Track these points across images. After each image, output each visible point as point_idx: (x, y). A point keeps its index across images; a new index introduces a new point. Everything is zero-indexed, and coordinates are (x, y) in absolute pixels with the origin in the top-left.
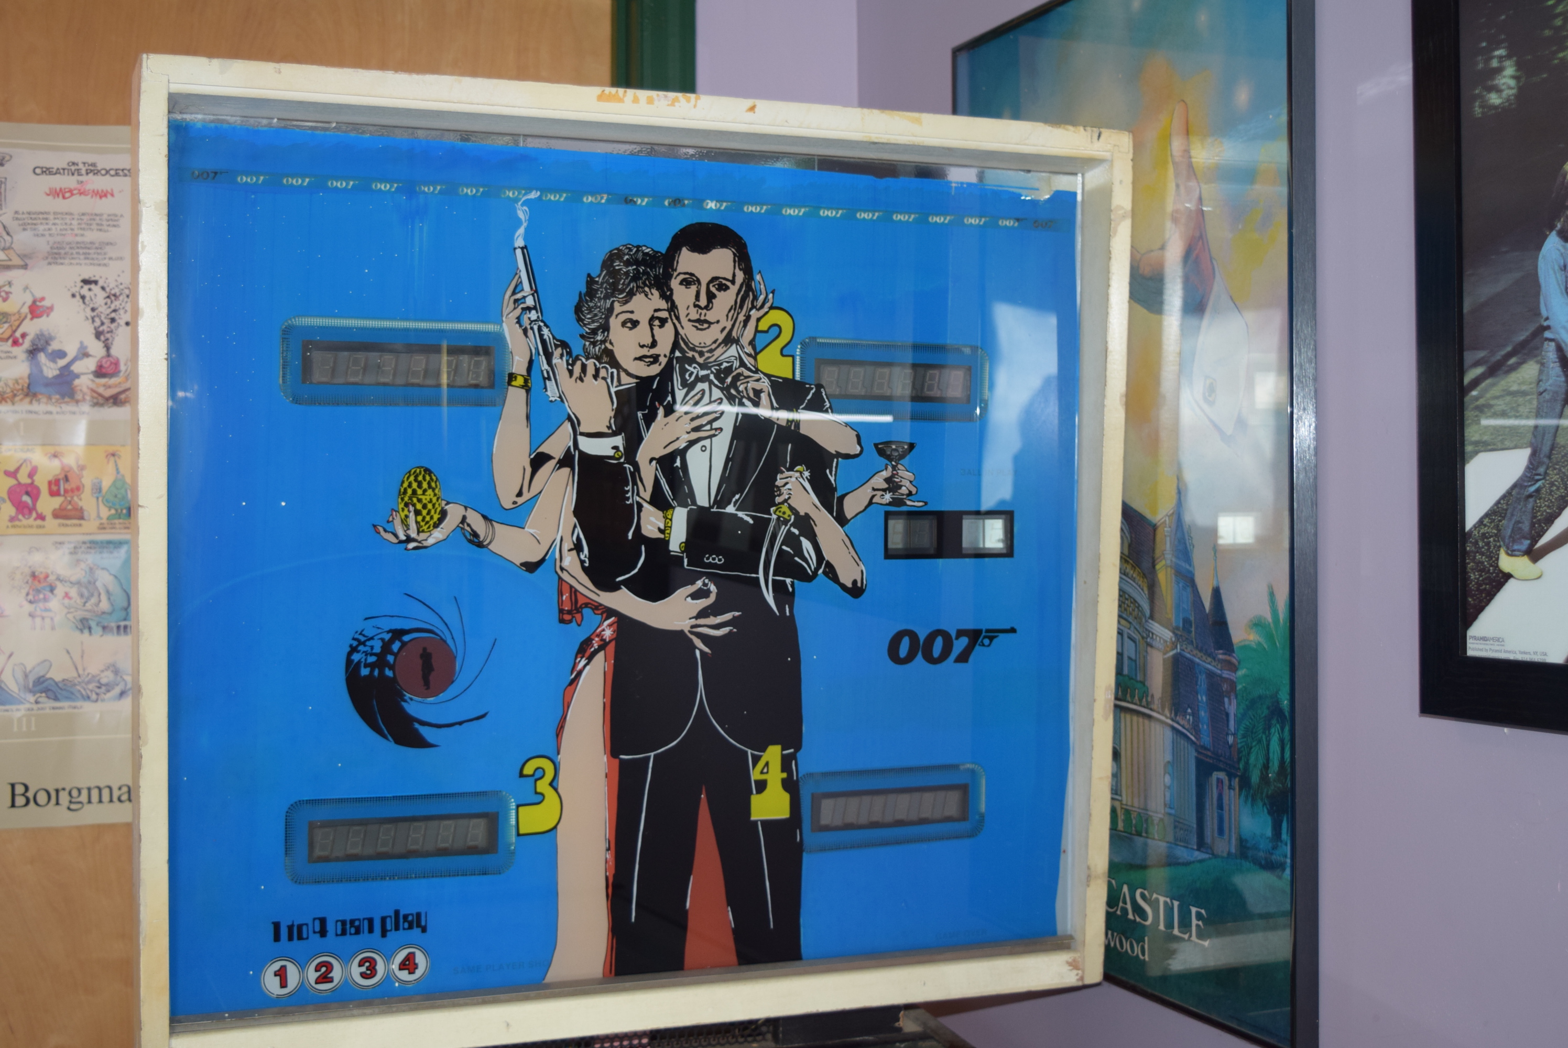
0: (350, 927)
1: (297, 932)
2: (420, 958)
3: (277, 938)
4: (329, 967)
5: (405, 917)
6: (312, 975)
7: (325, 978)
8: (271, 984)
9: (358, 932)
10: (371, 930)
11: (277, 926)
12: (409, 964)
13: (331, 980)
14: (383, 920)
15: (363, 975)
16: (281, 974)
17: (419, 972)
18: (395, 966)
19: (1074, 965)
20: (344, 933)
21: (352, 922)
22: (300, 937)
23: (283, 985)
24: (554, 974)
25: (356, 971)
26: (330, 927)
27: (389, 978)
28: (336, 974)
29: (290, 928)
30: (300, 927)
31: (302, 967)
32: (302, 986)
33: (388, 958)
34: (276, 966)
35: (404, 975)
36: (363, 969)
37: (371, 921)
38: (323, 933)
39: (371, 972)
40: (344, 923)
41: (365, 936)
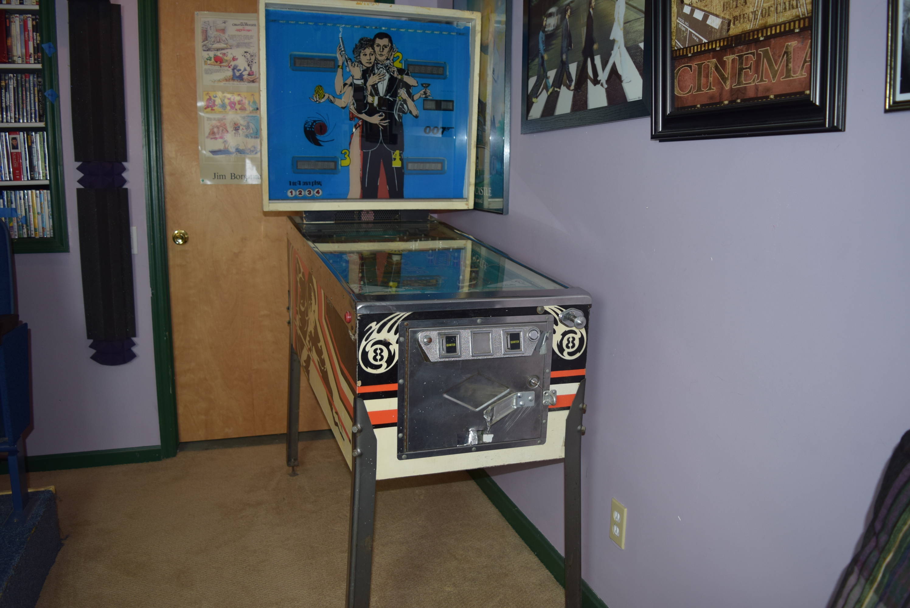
0: (306, 183)
1: (294, 184)
2: (320, 191)
3: (290, 184)
4: (301, 191)
5: (317, 182)
6: (298, 193)
7: (300, 194)
8: (289, 194)
9: (307, 184)
10: (310, 184)
11: (290, 182)
12: (318, 192)
13: (301, 194)
14: (312, 182)
15: (308, 194)
16: (291, 192)
17: (320, 194)
18: (315, 192)
19: (467, 204)
20: (304, 184)
21: (306, 182)
22: (295, 185)
23: (292, 194)
24: (348, 197)
25: (307, 193)
26: (301, 183)
27: (314, 195)
28: (303, 193)
29: (293, 183)
30: (295, 183)
31: (296, 191)
32: (296, 195)
33: (314, 191)
34: (290, 190)
35: (317, 194)
36: (308, 193)
37: (310, 182)
38: (300, 184)
39: (310, 193)
40: (304, 182)
41: (308, 186)
